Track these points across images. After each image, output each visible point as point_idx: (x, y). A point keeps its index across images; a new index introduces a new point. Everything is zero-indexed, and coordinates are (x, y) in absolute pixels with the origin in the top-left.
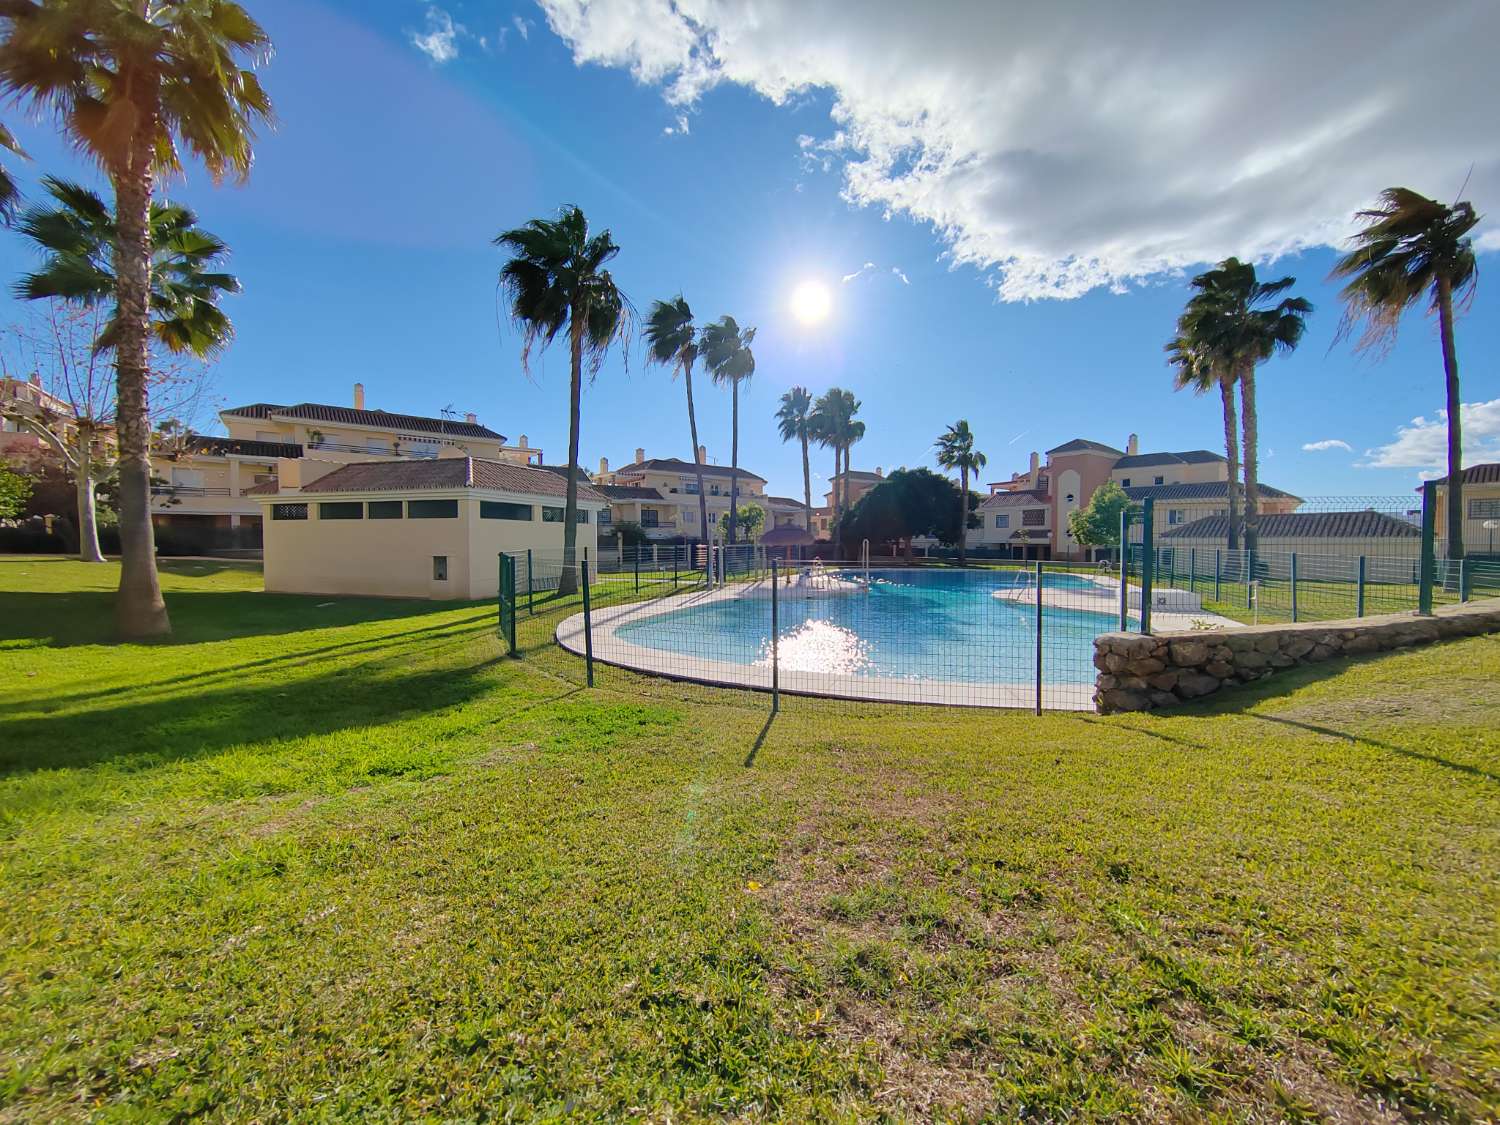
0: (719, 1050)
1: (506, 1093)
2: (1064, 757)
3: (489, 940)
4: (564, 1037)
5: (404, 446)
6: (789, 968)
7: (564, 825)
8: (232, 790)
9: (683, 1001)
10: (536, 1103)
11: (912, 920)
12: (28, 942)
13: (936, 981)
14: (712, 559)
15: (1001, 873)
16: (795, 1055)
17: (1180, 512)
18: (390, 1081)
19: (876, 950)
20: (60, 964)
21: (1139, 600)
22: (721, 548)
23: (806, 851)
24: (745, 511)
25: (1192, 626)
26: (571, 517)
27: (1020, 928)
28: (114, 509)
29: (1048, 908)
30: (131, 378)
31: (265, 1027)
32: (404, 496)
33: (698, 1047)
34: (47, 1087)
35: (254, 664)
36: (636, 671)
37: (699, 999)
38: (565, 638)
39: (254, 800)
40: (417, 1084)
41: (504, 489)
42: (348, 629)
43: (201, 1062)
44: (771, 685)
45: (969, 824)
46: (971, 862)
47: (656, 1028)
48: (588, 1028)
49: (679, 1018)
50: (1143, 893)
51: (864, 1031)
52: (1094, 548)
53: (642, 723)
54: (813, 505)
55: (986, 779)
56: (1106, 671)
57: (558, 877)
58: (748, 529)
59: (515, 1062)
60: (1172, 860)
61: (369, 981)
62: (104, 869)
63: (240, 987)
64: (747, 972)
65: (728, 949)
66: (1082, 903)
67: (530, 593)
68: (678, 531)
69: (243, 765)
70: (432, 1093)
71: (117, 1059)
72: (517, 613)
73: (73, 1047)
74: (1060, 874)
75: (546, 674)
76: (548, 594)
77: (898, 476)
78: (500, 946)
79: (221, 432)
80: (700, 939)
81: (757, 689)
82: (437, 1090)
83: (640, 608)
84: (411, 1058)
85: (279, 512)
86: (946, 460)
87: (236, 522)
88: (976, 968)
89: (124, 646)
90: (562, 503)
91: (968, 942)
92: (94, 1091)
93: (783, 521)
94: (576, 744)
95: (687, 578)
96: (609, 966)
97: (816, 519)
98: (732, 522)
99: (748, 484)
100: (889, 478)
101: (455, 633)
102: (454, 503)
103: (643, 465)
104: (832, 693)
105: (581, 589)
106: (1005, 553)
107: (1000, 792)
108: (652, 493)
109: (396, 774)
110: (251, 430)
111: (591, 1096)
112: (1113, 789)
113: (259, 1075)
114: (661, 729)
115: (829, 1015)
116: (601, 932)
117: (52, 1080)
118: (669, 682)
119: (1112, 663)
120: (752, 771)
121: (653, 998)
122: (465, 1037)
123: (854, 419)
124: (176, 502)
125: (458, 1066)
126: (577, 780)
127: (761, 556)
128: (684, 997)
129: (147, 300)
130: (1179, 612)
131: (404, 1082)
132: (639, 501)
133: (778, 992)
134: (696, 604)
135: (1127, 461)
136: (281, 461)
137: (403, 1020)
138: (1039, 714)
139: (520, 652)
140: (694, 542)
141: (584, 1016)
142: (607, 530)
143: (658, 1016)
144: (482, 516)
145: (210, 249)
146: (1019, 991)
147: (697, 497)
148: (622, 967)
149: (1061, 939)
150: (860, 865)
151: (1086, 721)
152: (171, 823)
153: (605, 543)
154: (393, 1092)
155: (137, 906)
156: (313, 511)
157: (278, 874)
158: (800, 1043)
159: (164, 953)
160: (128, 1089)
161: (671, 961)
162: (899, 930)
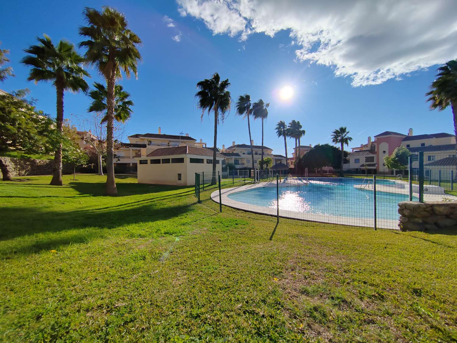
0: (269, 331)
1: (206, 332)
2: (388, 246)
3: (198, 285)
4: (221, 318)
5: (171, 144)
6: (290, 308)
7: (216, 253)
8: (132, 236)
9: (256, 313)
10: (215, 337)
11: (332, 298)
12: (92, 270)
13: (344, 322)
14: (256, 174)
15: (366, 286)
16: (294, 338)
17: (433, 156)
18: (175, 322)
19: (320, 307)
20: (99, 277)
21: (418, 189)
22: (258, 171)
23: (293, 270)
24: (266, 160)
25: (443, 199)
26: (214, 162)
27: (376, 307)
28: (106, 162)
29: (387, 302)
30: (110, 129)
31: (144, 301)
32: (171, 157)
33: (262, 330)
34: (97, 308)
35: (136, 202)
36: (234, 208)
37: (261, 314)
38: (213, 197)
39: (137, 239)
40: (182, 324)
41: (196, 155)
42: (157, 193)
43: (130, 308)
44: (277, 215)
45: (352, 267)
46: (354, 280)
47: (249, 321)
48: (228, 317)
49: (255, 318)
50: (429, 301)
51: (318, 334)
52: (395, 170)
53: (237, 224)
54: (288, 157)
55: (357, 252)
56: (403, 215)
57: (216, 269)
58: (267, 165)
59: (208, 323)
60: (441, 290)
61: (168, 293)
62: (106, 254)
63: (137, 289)
64: (276, 307)
65: (269, 299)
66: (402, 301)
67: (203, 184)
68: (245, 166)
69: (134, 228)
70: (186, 328)
71: (112, 304)
72: (200, 190)
73: (102, 299)
74: (390, 289)
75: (208, 208)
76: (208, 184)
77: (317, 147)
78: (201, 288)
79: (128, 142)
80: (260, 295)
81: (272, 216)
82: (188, 327)
83: (234, 189)
84: (180, 317)
85: (142, 162)
86: (335, 140)
87: (131, 165)
88: (359, 319)
89: (108, 197)
90: (212, 158)
91: (355, 309)
92: (107, 311)
93: (279, 162)
94: (218, 229)
95: (248, 180)
96: (233, 299)
97: (289, 161)
98: (262, 163)
99: (267, 151)
100: (314, 147)
101: (184, 196)
102: (183, 159)
103: (235, 146)
104: (297, 218)
105: (218, 183)
106: (358, 172)
107: (363, 257)
108: (237, 155)
109: (171, 234)
110: (135, 141)
111: (230, 338)
112: (411, 260)
113: (144, 314)
114: (243, 226)
115: (305, 326)
116: (230, 287)
117: (98, 307)
118: (244, 212)
119: (406, 212)
120: (272, 241)
121: (247, 311)
122: (194, 313)
123: (301, 129)
124: (119, 160)
125: (193, 322)
126: (219, 240)
127: (271, 174)
128: (257, 312)
129: (113, 110)
130: (437, 194)
131: (179, 323)
132: (234, 157)
133: (287, 315)
134: (251, 188)
135: (408, 138)
136: (142, 149)
137: (177, 305)
138: (376, 229)
139: (201, 201)
140: (250, 169)
141: (227, 313)
142: (224, 166)
143: (249, 317)
144: (190, 162)
145: (127, 96)
146: (378, 330)
147: (251, 155)
148: (237, 299)
149: (393, 314)
150: (312, 277)
151: (396, 233)
152: (119, 243)
153: (224, 170)
154: (176, 325)
155: (113, 264)
156: (149, 162)
157: (144, 260)
158: (296, 334)
159: (120, 277)
160: (114, 312)
161: (251, 300)
162: (328, 301)
